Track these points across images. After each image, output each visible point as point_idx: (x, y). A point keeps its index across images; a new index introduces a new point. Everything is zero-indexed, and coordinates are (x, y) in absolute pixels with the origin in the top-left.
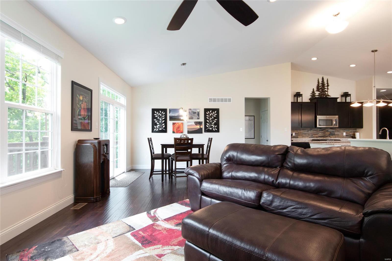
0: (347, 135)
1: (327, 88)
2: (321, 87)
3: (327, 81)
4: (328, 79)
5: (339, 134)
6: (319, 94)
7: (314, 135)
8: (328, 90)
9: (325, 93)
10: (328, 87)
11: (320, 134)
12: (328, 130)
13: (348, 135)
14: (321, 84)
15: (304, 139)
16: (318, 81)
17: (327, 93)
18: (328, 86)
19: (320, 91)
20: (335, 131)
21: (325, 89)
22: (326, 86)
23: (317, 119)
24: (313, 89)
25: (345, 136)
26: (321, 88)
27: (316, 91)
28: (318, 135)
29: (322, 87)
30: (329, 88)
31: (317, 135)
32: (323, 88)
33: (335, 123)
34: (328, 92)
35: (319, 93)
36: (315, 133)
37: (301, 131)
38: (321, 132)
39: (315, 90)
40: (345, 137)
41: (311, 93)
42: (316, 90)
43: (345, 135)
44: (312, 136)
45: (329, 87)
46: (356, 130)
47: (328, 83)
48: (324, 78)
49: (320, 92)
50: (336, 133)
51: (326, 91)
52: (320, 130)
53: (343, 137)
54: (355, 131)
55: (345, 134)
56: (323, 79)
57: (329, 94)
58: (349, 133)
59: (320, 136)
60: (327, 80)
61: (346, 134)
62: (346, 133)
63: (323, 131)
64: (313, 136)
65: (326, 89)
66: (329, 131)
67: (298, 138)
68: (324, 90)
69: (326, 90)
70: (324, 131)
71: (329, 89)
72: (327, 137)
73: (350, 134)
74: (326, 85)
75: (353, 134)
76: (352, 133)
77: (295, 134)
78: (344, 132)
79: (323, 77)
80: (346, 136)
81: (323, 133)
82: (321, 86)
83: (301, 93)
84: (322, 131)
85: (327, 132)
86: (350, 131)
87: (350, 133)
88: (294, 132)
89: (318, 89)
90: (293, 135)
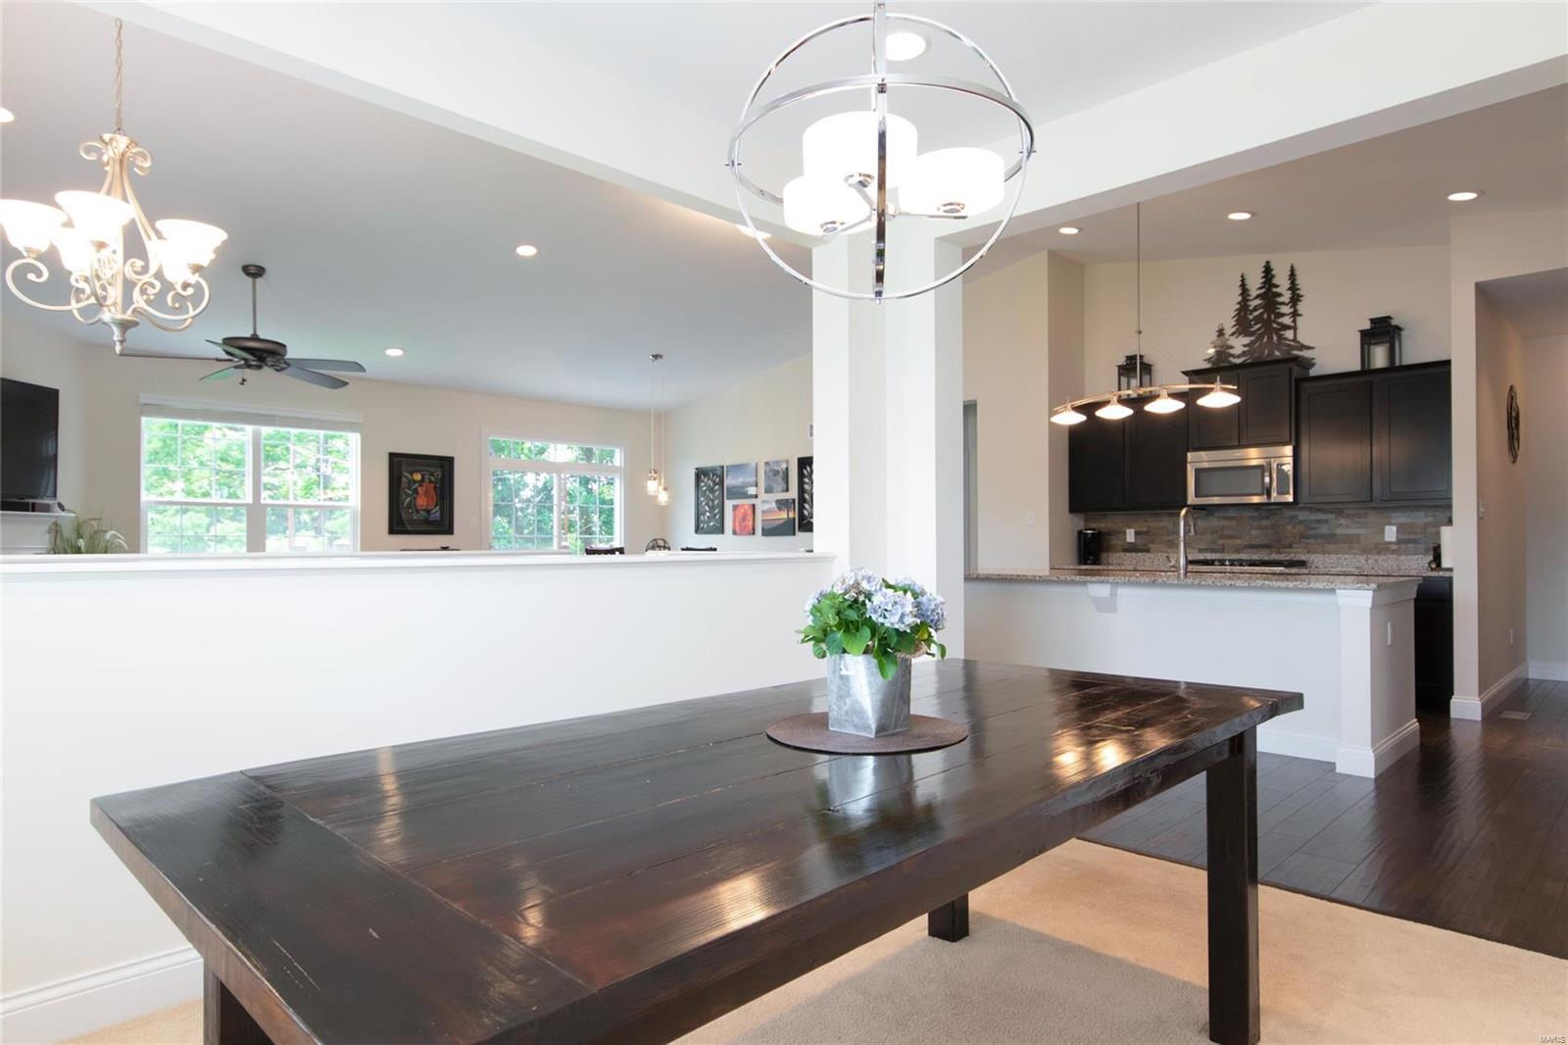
0: (1406, 536)
1: (1292, 310)
2: (1261, 310)
3: (1292, 276)
4: (1296, 267)
6: (1245, 346)
7: (1222, 538)
8: (1294, 321)
9: (1280, 337)
10: (1298, 307)
11: (1255, 535)
12: (1296, 517)
13: (1409, 538)
14: (1257, 297)
16: (1243, 285)
17: (1289, 334)
18: (1296, 299)
19: (1252, 334)
20: (1337, 521)
21: (1280, 320)
22: (1283, 303)
23: (1189, 466)
24: (1221, 332)
25: (1391, 543)
26: (1258, 319)
27: (1233, 334)
28: (1240, 538)
29: (1261, 314)
30: (1299, 312)
31: (1237, 542)
32: (1269, 316)
34: (1298, 331)
35: (1247, 340)
36: (1226, 532)
37: (1161, 521)
39: (1229, 326)
40: (1395, 547)
42: (1234, 329)
43: (1394, 539)
45: (1301, 307)
47: (1293, 288)
48: (1273, 265)
49: (1252, 338)
50: (1339, 531)
51: (1287, 327)
52: (1256, 514)
55: (1391, 533)
56: (1268, 271)
57: (1302, 338)
58: (1420, 530)
59: (1255, 542)
60: (1292, 270)
61: (1398, 532)
62: (1400, 528)
63: (1268, 518)
64: (1221, 542)
65: (1283, 315)
66: (1301, 522)
67: (1148, 551)
68: (1275, 326)
69: (1287, 321)
71: (1299, 315)
72: (1290, 546)
73: (1430, 535)
74: (1286, 297)
77: (1136, 533)
78: (1390, 524)
79: (1268, 263)
80: (1403, 546)
81: (1270, 532)
82: (1255, 309)
83: (1146, 359)
84: (1264, 523)
85: (1290, 527)
88: (1130, 528)
89: (1243, 324)
90: (1128, 540)
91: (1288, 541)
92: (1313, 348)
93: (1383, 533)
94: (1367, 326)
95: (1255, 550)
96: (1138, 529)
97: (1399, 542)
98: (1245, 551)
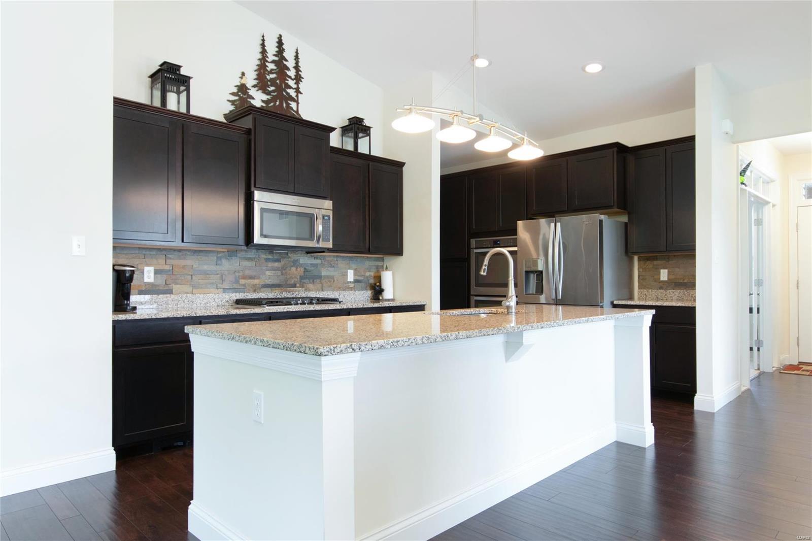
0: (357, 278)
1: (295, 86)
2: (275, 76)
3: (297, 58)
4: (298, 49)
5: (332, 277)
6: (263, 101)
7: (244, 278)
8: (297, 96)
9: (288, 104)
10: (300, 86)
11: (269, 276)
12: (297, 261)
13: (362, 278)
14: (273, 62)
15: (202, 296)
16: (263, 45)
17: (293, 105)
18: (298, 79)
19: (268, 93)
20: (322, 265)
21: (289, 91)
22: (290, 77)
23: (256, 203)
24: (243, 77)
25: (351, 282)
26: (273, 82)
27: (254, 86)
28: (259, 278)
29: (276, 79)
30: (301, 90)
31: (256, 281)
32: (281, 84)
33: (320, 228)
35: (264, 97)
36: (247, 272)
37: (185, 259)
38: (270, 264)
39: (250, 80)
40: (352, 285)
41: (235, 90)
42: (255, 82)
43: (352, 280)
44: (235, 286)
45: (302, 86)
46: (383, 260)
47: (297, 67)
48: (284, 40)
49: (269, 97)
50: (323, 273)
51: (293, 99)
52: (270, 257)
53: (346, 287)
54: (380, 264)
55: (351, 276)
56: (280, 43)
58: (363, 274)
59: (268, 282)
60: (297, 53)
61: (355, 274)
62: (356, 272)
63: (278, 261)
64: (242, 281)
65: (290, 87)
66: (301, 265)
67: (170, 292)
68: (285, 93)
69: (292, 93)
70: (283, 262)
71: (301, 93)
72: (295, 286)
73: (367, 277)
74: (292, 73)
75: (375, 277)
76: (372, 274)
77: (157, 272)
78: (350, 268)
79: (281, 36)
80: (357, 285)
81: (279, 273)
82: (271, 72)
83: (183, 72)
84: (276, 264)
85: (294, 269)
86: (368, 263)
87: (368, 274)
88: (148, 265)
89: (261, 82)
90: (146, 280)
91: (292, 282)
95: (270, 289)
96: (159, 267)
97: (356, 281)
98: (262, 290)
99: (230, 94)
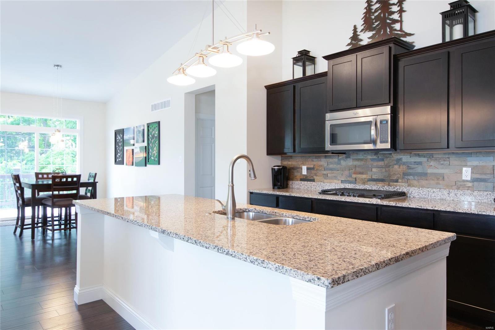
0: (478, 176)
1: (399, 8)
2: (380, 11)
6: (369, 38)
8: (401, 16)
9: (391, 29)
10: (403, 6)
11: (376, 172)
12: (401, 159)
13: (487, 177)
15: (328, 184)
17: (397, 26)
19: (374, 29)
21: (392, 17)
22: (394, 4)
24: (355, 28)
25: (467, 181)
26: (377, 18)
27: (362, 31)
28: (366, 174)
29: (380, 14)
30: (404, 9)
31: (364, 176)
32: (384, 15)
34: (404, 24)
35: (370, 34)
36: (358, 170)
37: (321, 161)
38: (375, 164)
39: (360, 28)
40: (470, 184)
41: (349, 41)
42: (362, 27)
43: (469, 178)
44: (349, 179)
49: (374, 32)
50: (430, 171)
51: (395, 21)
52: (375, 157)
53: (460, 185)
55: (467, 174)
57: (406, 29)
61: (472, 173)
62: (474, 169)
63: (383, 160)
64: (354, 176)
65: (393, 13)
66: (404, 164)
67: (313, 180)
68: (388, 21)
69: (396, 16)
70: (386, 162)
71: (404, 11)
72: (397, 181)
77: (308, 169)
78: (466, 166)
80: (475, 184)
81: (383, 170)
82: (376, 11)
84: (381, 163)
85: (396, 167)
88: (304, 165)
89: (368, 24)
90: (303, 173)
91: (395, 178)
92: (413, 34)
93: (461, 173)
94: (448, 8)
95: (375, 183)
96: (309, 166)
97: (473, 180)
98: (369, 183)
99: (346, 46)
